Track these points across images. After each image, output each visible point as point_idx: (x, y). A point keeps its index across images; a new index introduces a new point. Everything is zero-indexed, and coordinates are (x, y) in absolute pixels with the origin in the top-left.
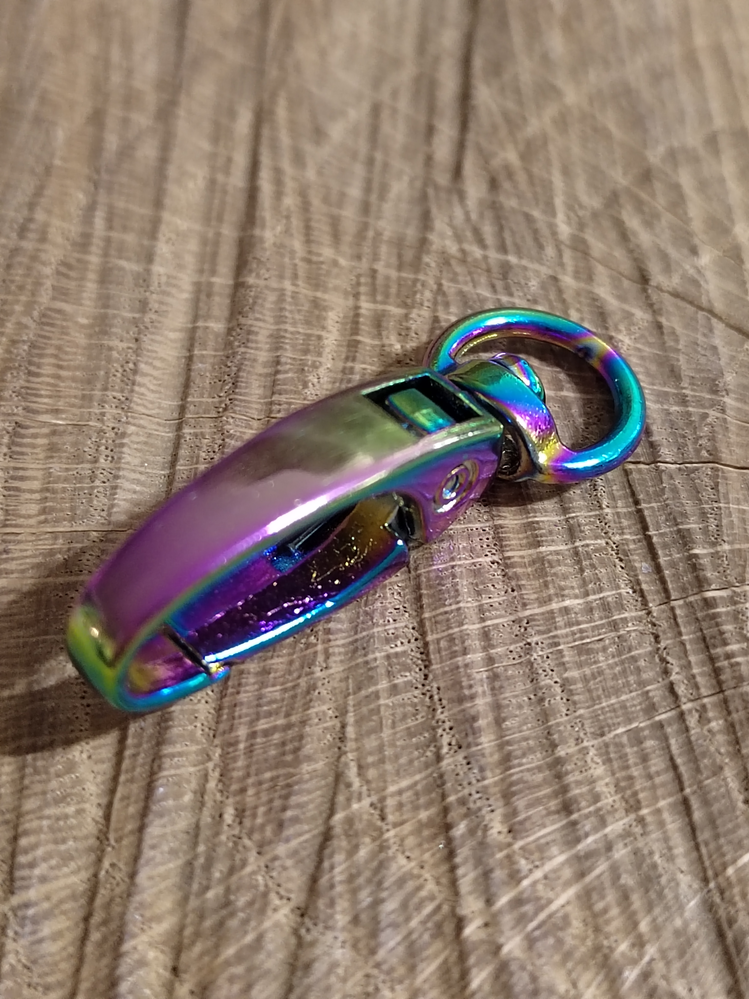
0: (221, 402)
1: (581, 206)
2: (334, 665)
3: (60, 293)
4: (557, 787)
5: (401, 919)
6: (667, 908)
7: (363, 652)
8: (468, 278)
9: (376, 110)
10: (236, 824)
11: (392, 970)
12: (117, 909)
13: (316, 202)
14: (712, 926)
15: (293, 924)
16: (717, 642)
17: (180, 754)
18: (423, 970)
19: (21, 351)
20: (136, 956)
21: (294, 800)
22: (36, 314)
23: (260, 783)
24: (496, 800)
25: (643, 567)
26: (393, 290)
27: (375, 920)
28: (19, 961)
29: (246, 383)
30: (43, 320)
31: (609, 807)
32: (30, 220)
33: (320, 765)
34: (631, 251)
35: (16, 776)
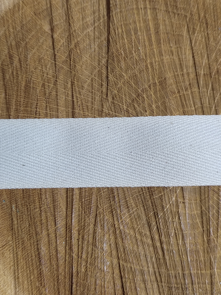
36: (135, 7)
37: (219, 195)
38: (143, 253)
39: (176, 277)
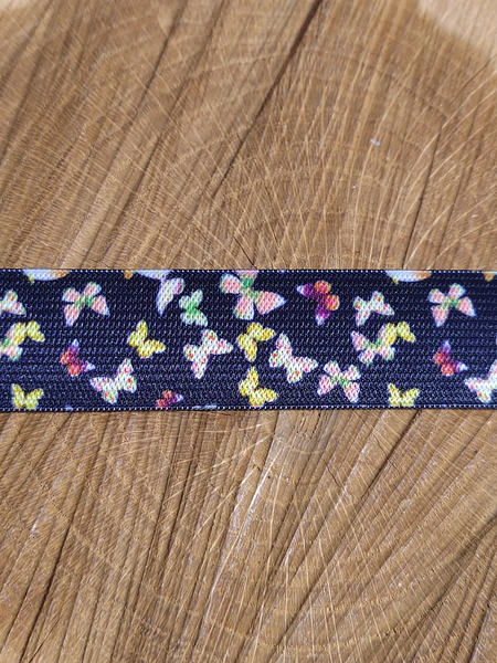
36: (351, 56)
37: (339, 491)
38: (127, 531)
39: (167, 613)
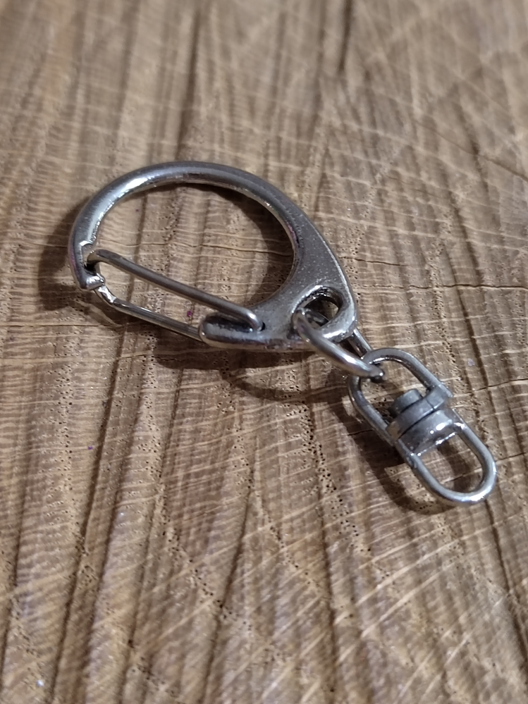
0: (167, 233)
1: (431, 95)
2: (246, 427)
3: (52, 149)
4: (403, 519)
5: (291, 610)
6: (479, 607)
7: (267, 418)
8: (348, 146)
9: (282, 19)
10: (175, 540)
11: (284, 646)
12: (89, 599)
13: (238, 86)
14: (510, 620)
15: (215, 613)
16: (521, 418)
17: (136, 489)
18: (305, 648)
19: (23, 193)
20: (103, 632)
21: (216, 523)
22: (34, 165)
23: (192, 511)
24: (360, 527)
25: (469, 361)
26: (293, 153)
27: (273, 610)
28: (21, 633)
29: (186, 219)
30: (40, 169)
31: (440, 534)
32: (30, 95)
33: (235, 499)
34: (466, 129)
35: (18, 502)
